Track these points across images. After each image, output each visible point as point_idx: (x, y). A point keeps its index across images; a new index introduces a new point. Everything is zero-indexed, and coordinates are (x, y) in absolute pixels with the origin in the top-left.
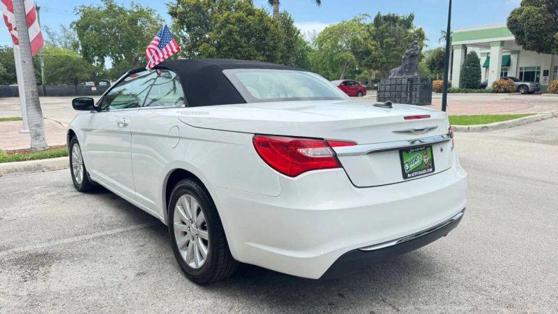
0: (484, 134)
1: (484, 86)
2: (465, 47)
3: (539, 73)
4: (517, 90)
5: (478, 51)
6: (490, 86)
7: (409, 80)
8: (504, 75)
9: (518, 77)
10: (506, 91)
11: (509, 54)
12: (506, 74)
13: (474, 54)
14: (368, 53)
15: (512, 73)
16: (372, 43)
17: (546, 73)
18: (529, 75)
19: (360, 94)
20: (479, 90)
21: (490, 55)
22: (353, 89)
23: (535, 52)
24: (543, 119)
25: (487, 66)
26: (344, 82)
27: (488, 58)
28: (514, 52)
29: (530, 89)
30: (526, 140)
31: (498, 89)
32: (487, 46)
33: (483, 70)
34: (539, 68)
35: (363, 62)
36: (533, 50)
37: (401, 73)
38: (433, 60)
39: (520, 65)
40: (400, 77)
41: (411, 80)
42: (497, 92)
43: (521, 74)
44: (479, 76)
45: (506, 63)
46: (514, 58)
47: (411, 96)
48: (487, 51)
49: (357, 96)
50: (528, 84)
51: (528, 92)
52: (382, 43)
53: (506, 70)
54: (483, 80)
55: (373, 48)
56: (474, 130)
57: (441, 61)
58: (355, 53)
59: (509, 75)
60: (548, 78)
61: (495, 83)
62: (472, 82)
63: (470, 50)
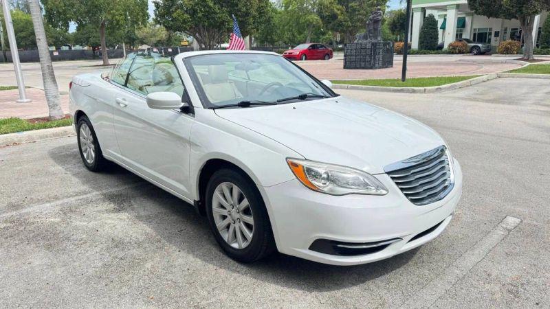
0: (438, 94)
1: (441, 47)
2: (424, 10)
3: (490, 34)
4: (470, 51)
5: (436, 14)
6: (446, 47)
7: (373, 44)
8: (459, 36)
9: (472, 39)
10: (460, 52)
11: (463, 16)
12: (461, 35)
13: (432, 17)
14: (334, 16)
15: (467, 35)
16: (338, 7)
17: (497, 34)
18: (481, 37)
19: (327, 57)
20: (436, 51)
21: (447, 17)
22: (320, 52)
23: (485, 17)
24: (488, 80)
25: (443, 27)
26: (311, 46)
27: (445, 20)
28: (468, 14)
29: (482, 50)
30: (471, 100)
31: (453, 50)
32: (444, 8)
33: (440, 31)
34: (491, 29)
35: (330, 26)
36: (484, 15)
37: (365, 37)
38: (394, 21)
39: (474, 27)
40: (365, 42)
41: (374, 45)
42: (453, 53)
43: (475, 34)
44: (437, 39)
45: (461, 24)
46: (468, 20)
47: (374, 59)
48: (444, 13)
49: (324, 59)
50: (480, 45)
51: (480, 53)
52: (347, 6)
53: (461, 31)
54: (440, 42)
55: (339, 12)
56: (430, 92)
57: (402, 23)
58: (322, 18)
59: (464, 37)
60: (498, 38)
61: (450, 45)
62: (430, 44)
63: (428, 12)
